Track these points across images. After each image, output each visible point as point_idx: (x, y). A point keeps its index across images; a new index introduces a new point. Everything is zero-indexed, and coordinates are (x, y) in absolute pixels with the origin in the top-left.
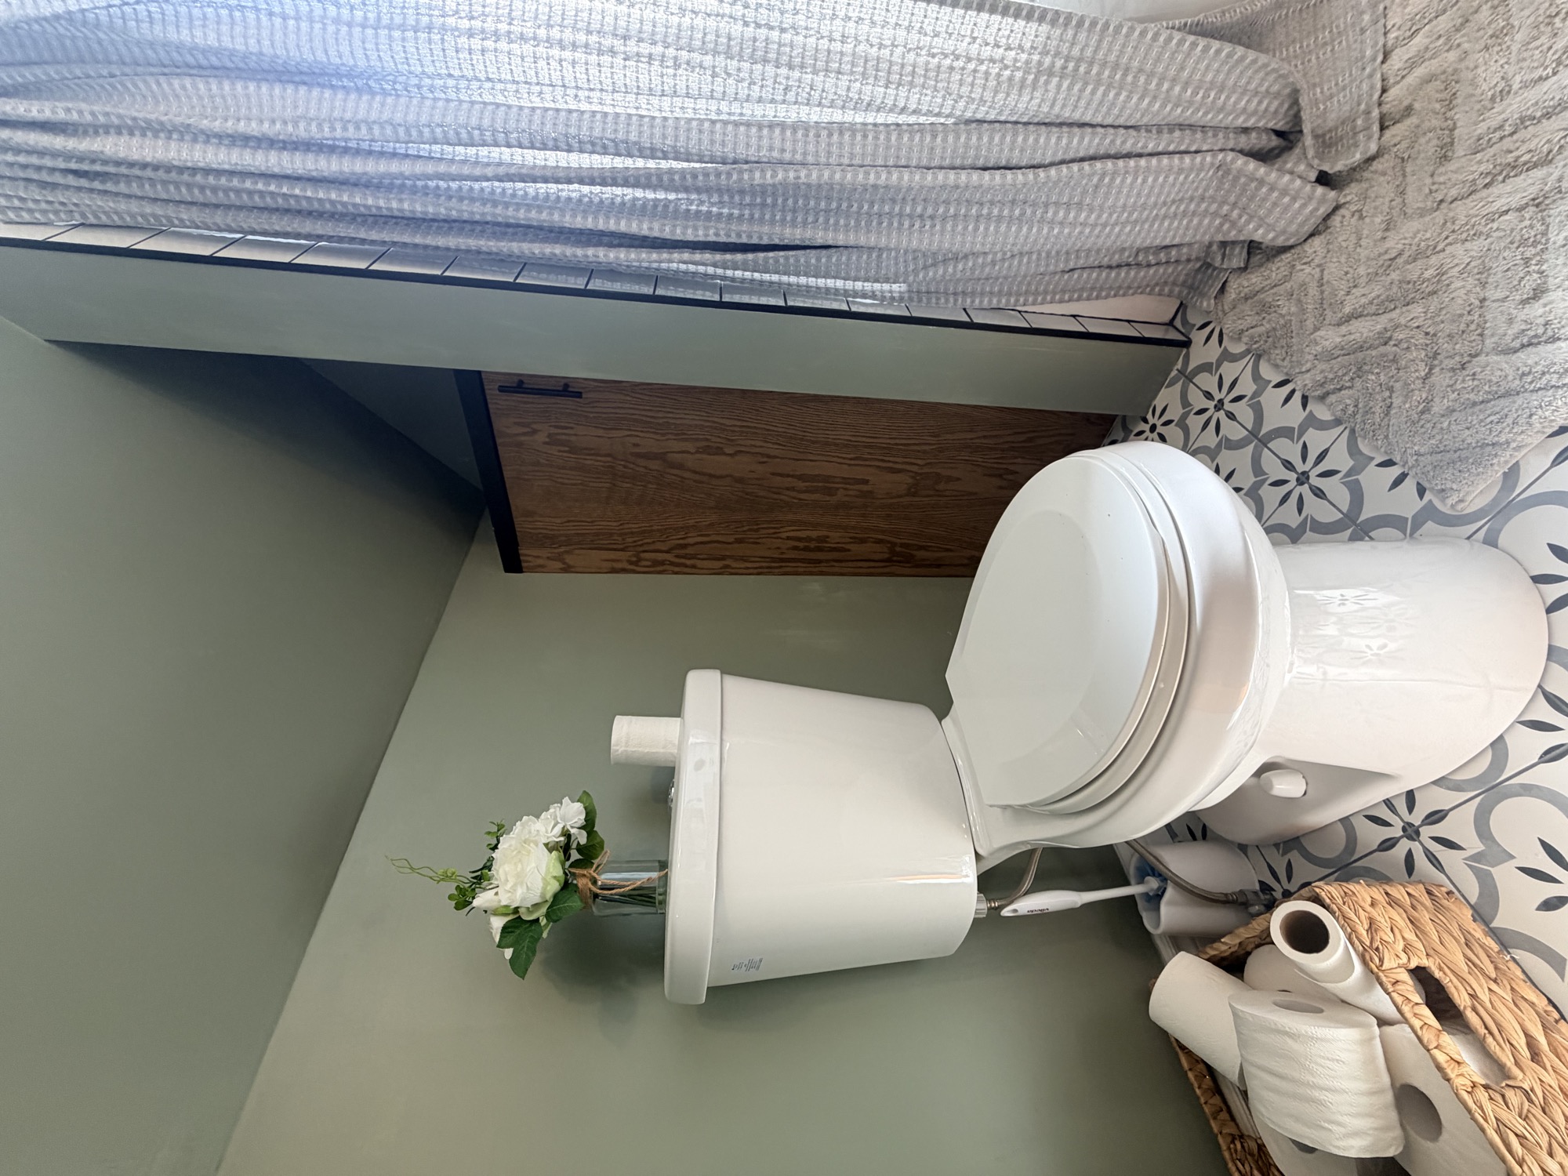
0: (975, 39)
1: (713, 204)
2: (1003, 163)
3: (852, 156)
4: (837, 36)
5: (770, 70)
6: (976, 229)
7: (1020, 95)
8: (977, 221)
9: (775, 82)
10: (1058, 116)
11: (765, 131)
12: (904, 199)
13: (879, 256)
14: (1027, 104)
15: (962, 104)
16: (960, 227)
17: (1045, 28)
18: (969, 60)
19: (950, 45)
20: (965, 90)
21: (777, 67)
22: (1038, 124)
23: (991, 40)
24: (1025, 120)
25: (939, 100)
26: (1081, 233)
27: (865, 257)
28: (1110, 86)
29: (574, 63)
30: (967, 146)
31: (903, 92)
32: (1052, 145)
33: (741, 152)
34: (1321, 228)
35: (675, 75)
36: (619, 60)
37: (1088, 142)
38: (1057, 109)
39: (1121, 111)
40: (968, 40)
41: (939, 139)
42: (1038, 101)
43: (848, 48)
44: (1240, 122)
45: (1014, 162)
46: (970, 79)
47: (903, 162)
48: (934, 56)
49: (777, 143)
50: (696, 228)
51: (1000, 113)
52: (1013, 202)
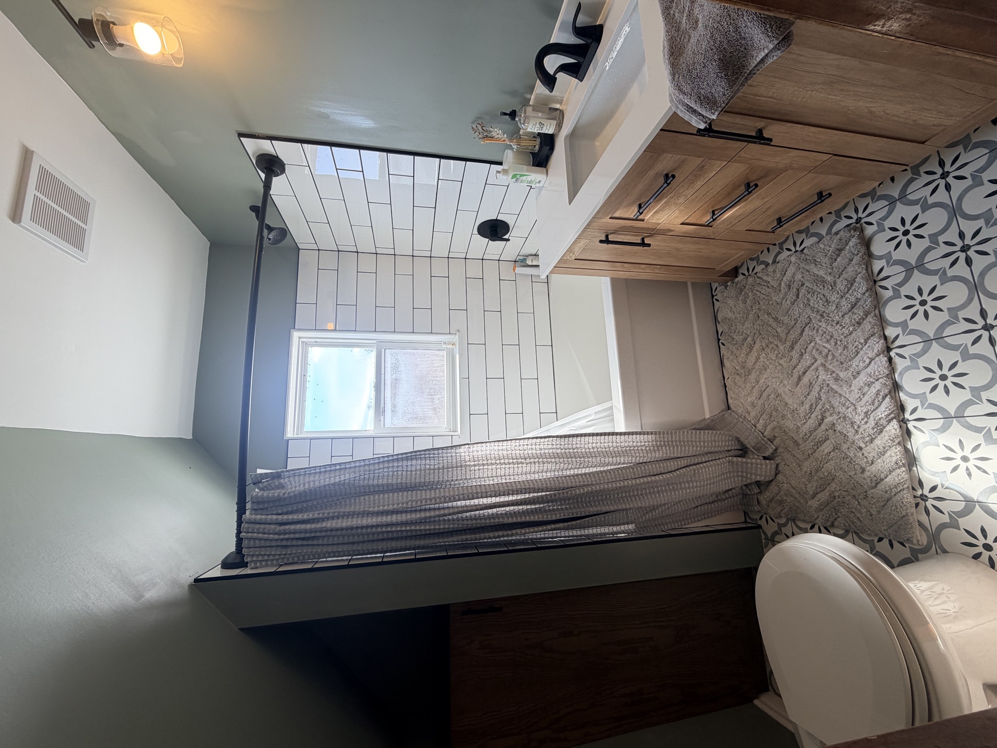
0: (634, 442)
1: (559, 505)
2: (659, 473)
3: (608, 479)
4: (591, 448)
5: (574, 460)
6: (660, 495)
7: (655, 453)
8: (659, 493)
9: (577, 462)
10: (669, 457)
11: (576, 477)
12: (629, 490)
13: (627, 512)
14: (658, 455)
15: (638, 458)
16: (653, 496)
17: (653, 436)
18: (634, 447)
19: (627, 444)
20: (637, 455)
21: (576, 458)
22: (663, 460)
23: (639, 441)
24: (659, 459)
25: (630, 459)
26: (697, 490)
27: (621, 514)
28: (681, 447)
29: (509, 468)
30: (645, 469)
31: (618, 459)
32: (673, 465)
33: (570, 485)
34: (777, 472)
35: (543, 466)
36: (525, 465)
37: (683, 463)
38: (668, 455)
39: (688, 452)
40: (631, 442)
41: (635, 470)
42: (661, 454)
43: (595, 450)
44: (726, 448)
45: (663, 472)
46: (637, 452)
47: (626, 478)
48: (623, 448)
49: (581, 480)
50: (556, 515)
51: (651, 459)
52: (668, 484)
